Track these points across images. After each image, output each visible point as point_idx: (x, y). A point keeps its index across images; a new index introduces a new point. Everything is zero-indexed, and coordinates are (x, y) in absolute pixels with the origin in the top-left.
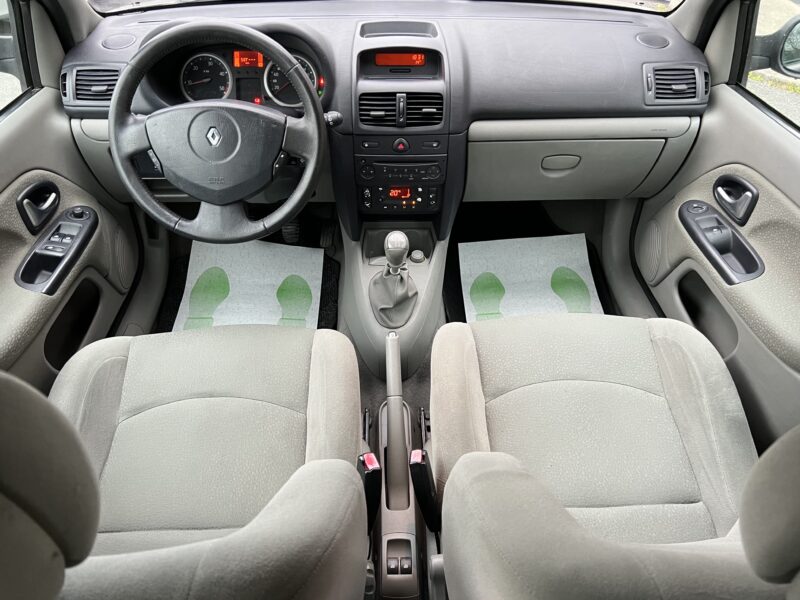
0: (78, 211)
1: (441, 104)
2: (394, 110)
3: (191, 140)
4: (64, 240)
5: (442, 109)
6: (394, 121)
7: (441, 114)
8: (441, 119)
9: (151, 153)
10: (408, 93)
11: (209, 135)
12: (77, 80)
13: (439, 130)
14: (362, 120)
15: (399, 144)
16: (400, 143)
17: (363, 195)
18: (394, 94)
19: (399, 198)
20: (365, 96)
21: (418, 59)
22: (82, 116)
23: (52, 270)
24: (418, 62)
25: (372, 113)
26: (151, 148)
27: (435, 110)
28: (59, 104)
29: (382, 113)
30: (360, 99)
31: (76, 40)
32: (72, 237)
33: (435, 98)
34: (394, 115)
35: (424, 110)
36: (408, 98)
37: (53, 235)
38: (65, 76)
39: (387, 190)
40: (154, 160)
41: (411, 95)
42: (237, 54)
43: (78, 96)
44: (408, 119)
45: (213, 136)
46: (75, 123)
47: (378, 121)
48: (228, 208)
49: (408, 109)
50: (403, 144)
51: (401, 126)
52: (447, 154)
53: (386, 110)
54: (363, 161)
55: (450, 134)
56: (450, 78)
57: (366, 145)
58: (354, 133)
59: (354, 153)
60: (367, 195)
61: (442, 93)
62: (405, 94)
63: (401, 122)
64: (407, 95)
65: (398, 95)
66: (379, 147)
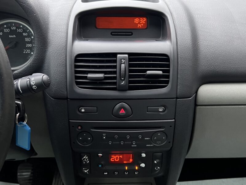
1: (168, 66)
2: (115, 73)
5: (168, 71)
6: (115, 83)
7: (168, 77)
8: (167, 82)
10: (130, 54)
13: (165, 94)
14: (78, 83)
16: (121, 108)
17: (81, 161)
18: (115, 55)
19: (121, 164)
20: (81, 57)
21: (141, 22)
25: (90, 75)
27: (160, 72)
29: (101, 75)
30: (76, 60)
34: (115, 78)
36: (130, 60)
39: (107, 156)
41: (133, 57)
44: (130, 82)
47: (96, 84)
50: (125, 108)
51: (122, 89)
52: (174, 119)
53: (105, 73)
54: (80, 128)
55: (177, 98)
56: (177, 38)
57: (83, 110)
58: (68, 97)
59: (69, 120)
60: (85, 162)
61: (168, 54)
62: (127, 56)
63: (123, 85)
64: (129, 56)
65: (118, 56)
66: (97, 112)
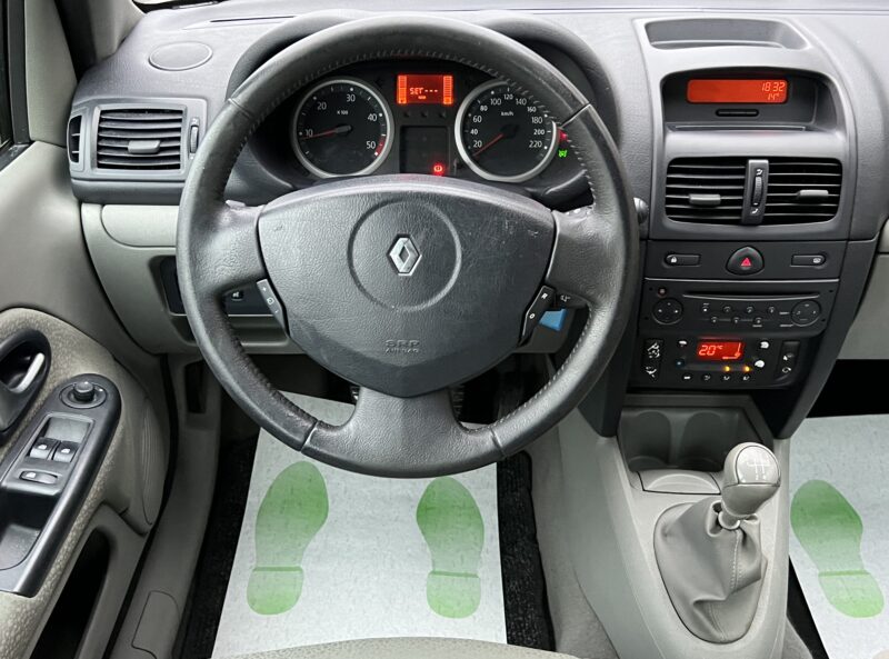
0: (85, 387)
1: (839, 180)
2: (740, 192)
3: (355, 261)
4: (58, 457)
5: (838, 190)
6: (738, 212)
7: (836, 200)
8: (834, 211)
9: (263, 286)
10: (771, 159)
11: (395, 254)
12: (100, 129)
13: (829, 233)
14: (670, 212)
15: (742, 259)
16: (745, 257)
17: (645, 353)
18: (743, 160)
19: (717, 360)
20: (681, 164)
21: (775, 90)
22: (104, 198)
23: (40, 526)
24: (772, 97)
25: (694, 197)
26: (266, 275)
27: (825, 193)
28: (62, 174)
29: (716, 198)
30: (670, 170)
31: (101, 51)
32: (72, 447)
33: (827, 170)
34: (739, 202)
35: (804, 192)
36: (772, 169)
37: (36, 444)
38: (78, 121)
39: (695, 344)
40: (271, 300)
41: (777, 163)
42: (402, 79)
43: (100, 161)
44: (768, 210)
45: (402, 255)
46: (91, 212)
47: (704, 213)
48: (419, 403)
49: (771, 190)
50: (751, 258)
51: (752, 223)
52: (839, 278)
53: (721, 193)
54: (662, 291)
55: (849, 240)
56: (856, 129)
57: (674, 260)
58: (651, 236)
59: (645, 276)
60: (654, 355)
61: (841, 158)
62: (766, 162)
63: (754, 216)
64: (770, 162)
65: (751, 161)
66: (698, 263)
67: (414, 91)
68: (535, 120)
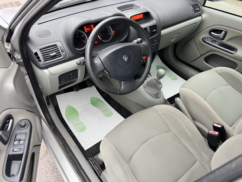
5: (157, 29)
8: (156, 32)
10: (149, 27)
13: (156, 36)
18: (146, 28)
26: (105, 69)
35: (154, 31)
38: (36, 53)
40: (107, 73)
42: (85, 27)
43: (45, 60)
45: (125, 58)
49: (150, 31)
51: (149, 37)
52: (157, 42)
61: (156, 24)
67: (88, 29)
68: (108, 29)
